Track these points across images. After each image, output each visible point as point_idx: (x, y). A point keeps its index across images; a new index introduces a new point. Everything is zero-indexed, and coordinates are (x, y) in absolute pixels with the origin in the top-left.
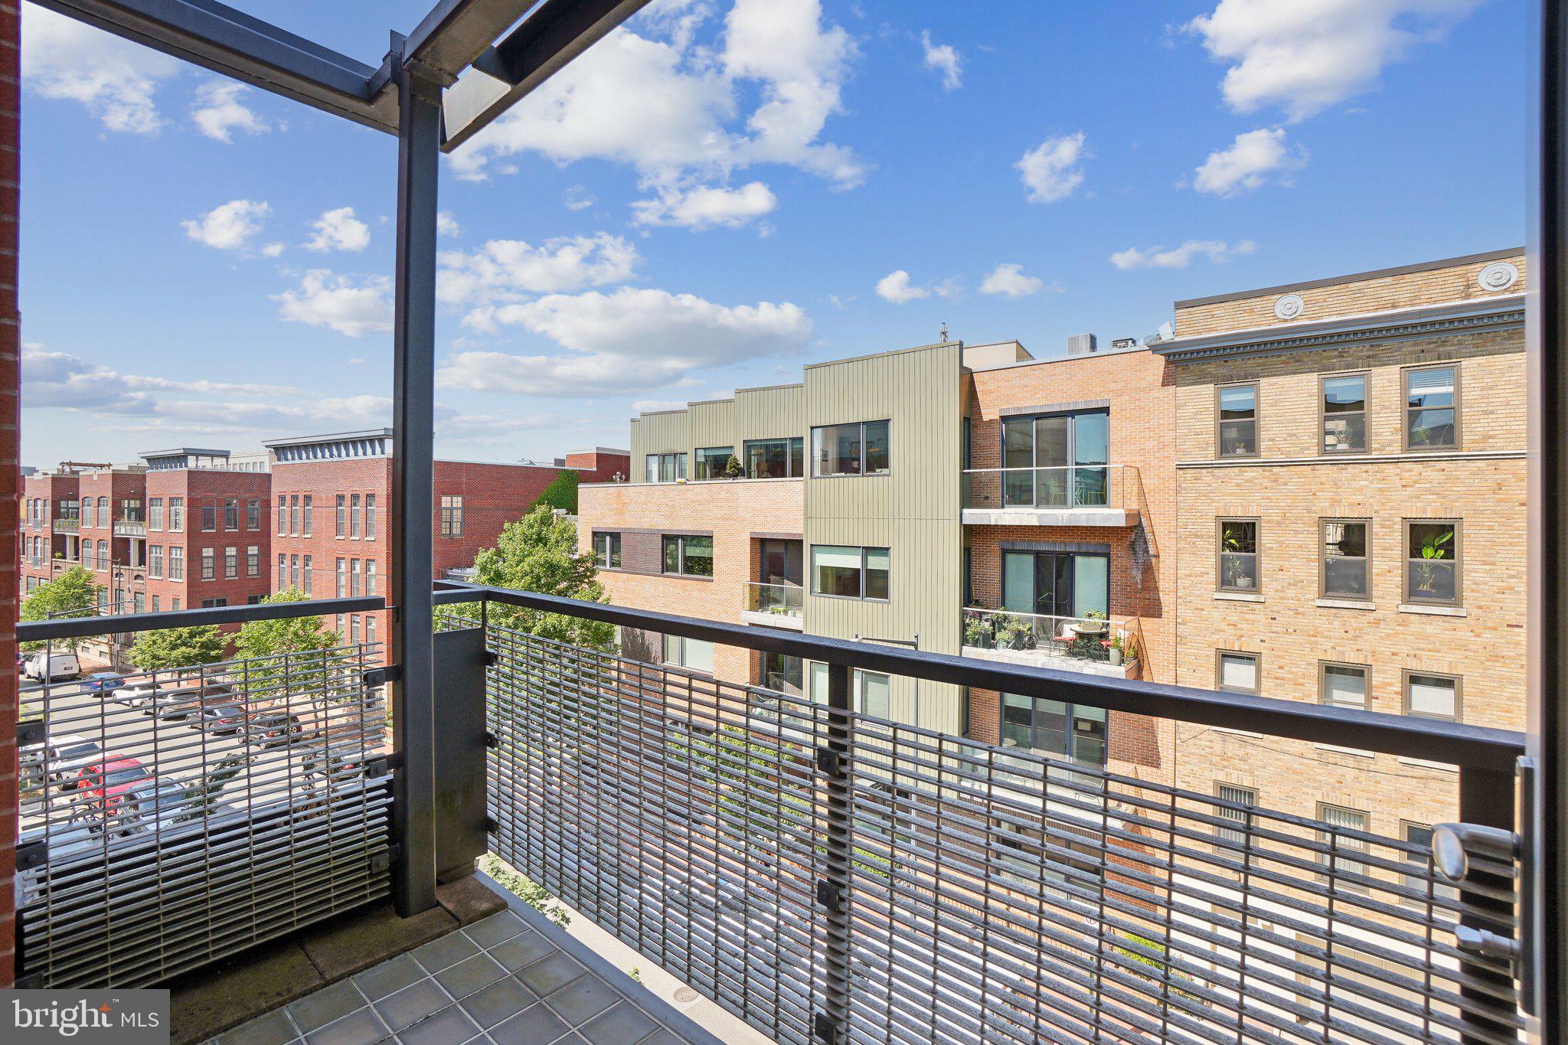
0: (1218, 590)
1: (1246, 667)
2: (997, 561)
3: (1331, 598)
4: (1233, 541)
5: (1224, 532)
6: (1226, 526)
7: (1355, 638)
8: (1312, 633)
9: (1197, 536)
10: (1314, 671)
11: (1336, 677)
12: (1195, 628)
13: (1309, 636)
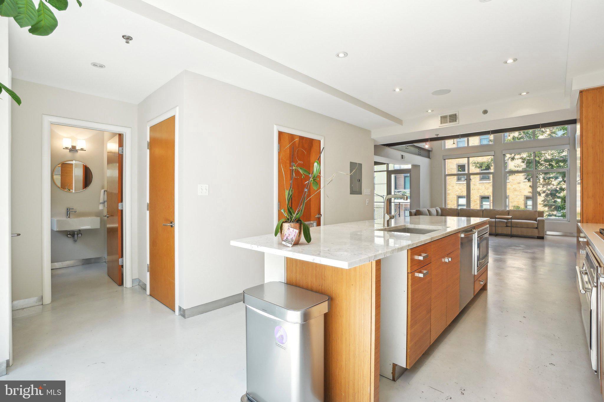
0: (457, 181)
1: (463, 199)
2: (403, 179)
3: (482, 181)
4: (460, 169)
5: (458, 168)
6: (459, 166)
7: (487, 189)
8: (478, 189)
9: (452, 169)
10: (479, 198)
11: (484, 200)
12: (452, 191)
13: (477, 190)
